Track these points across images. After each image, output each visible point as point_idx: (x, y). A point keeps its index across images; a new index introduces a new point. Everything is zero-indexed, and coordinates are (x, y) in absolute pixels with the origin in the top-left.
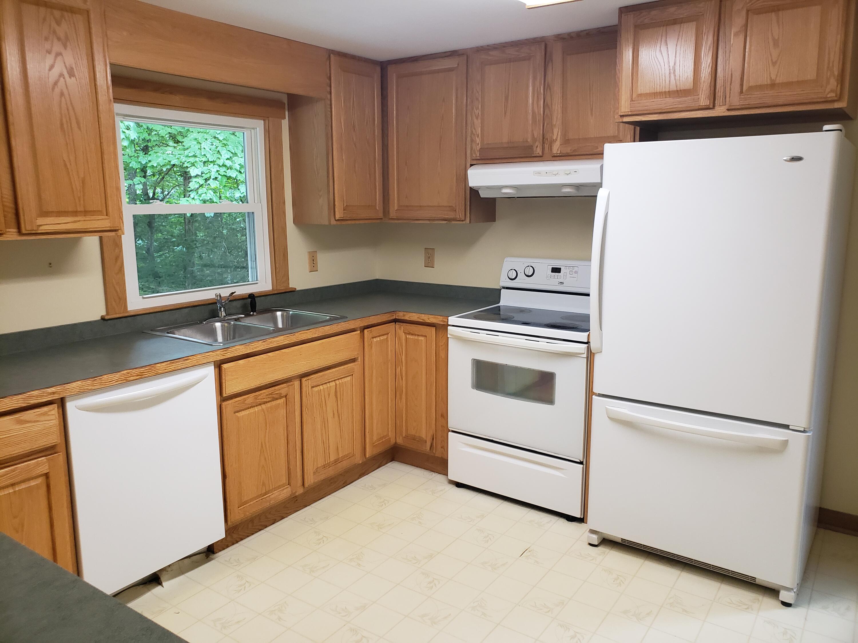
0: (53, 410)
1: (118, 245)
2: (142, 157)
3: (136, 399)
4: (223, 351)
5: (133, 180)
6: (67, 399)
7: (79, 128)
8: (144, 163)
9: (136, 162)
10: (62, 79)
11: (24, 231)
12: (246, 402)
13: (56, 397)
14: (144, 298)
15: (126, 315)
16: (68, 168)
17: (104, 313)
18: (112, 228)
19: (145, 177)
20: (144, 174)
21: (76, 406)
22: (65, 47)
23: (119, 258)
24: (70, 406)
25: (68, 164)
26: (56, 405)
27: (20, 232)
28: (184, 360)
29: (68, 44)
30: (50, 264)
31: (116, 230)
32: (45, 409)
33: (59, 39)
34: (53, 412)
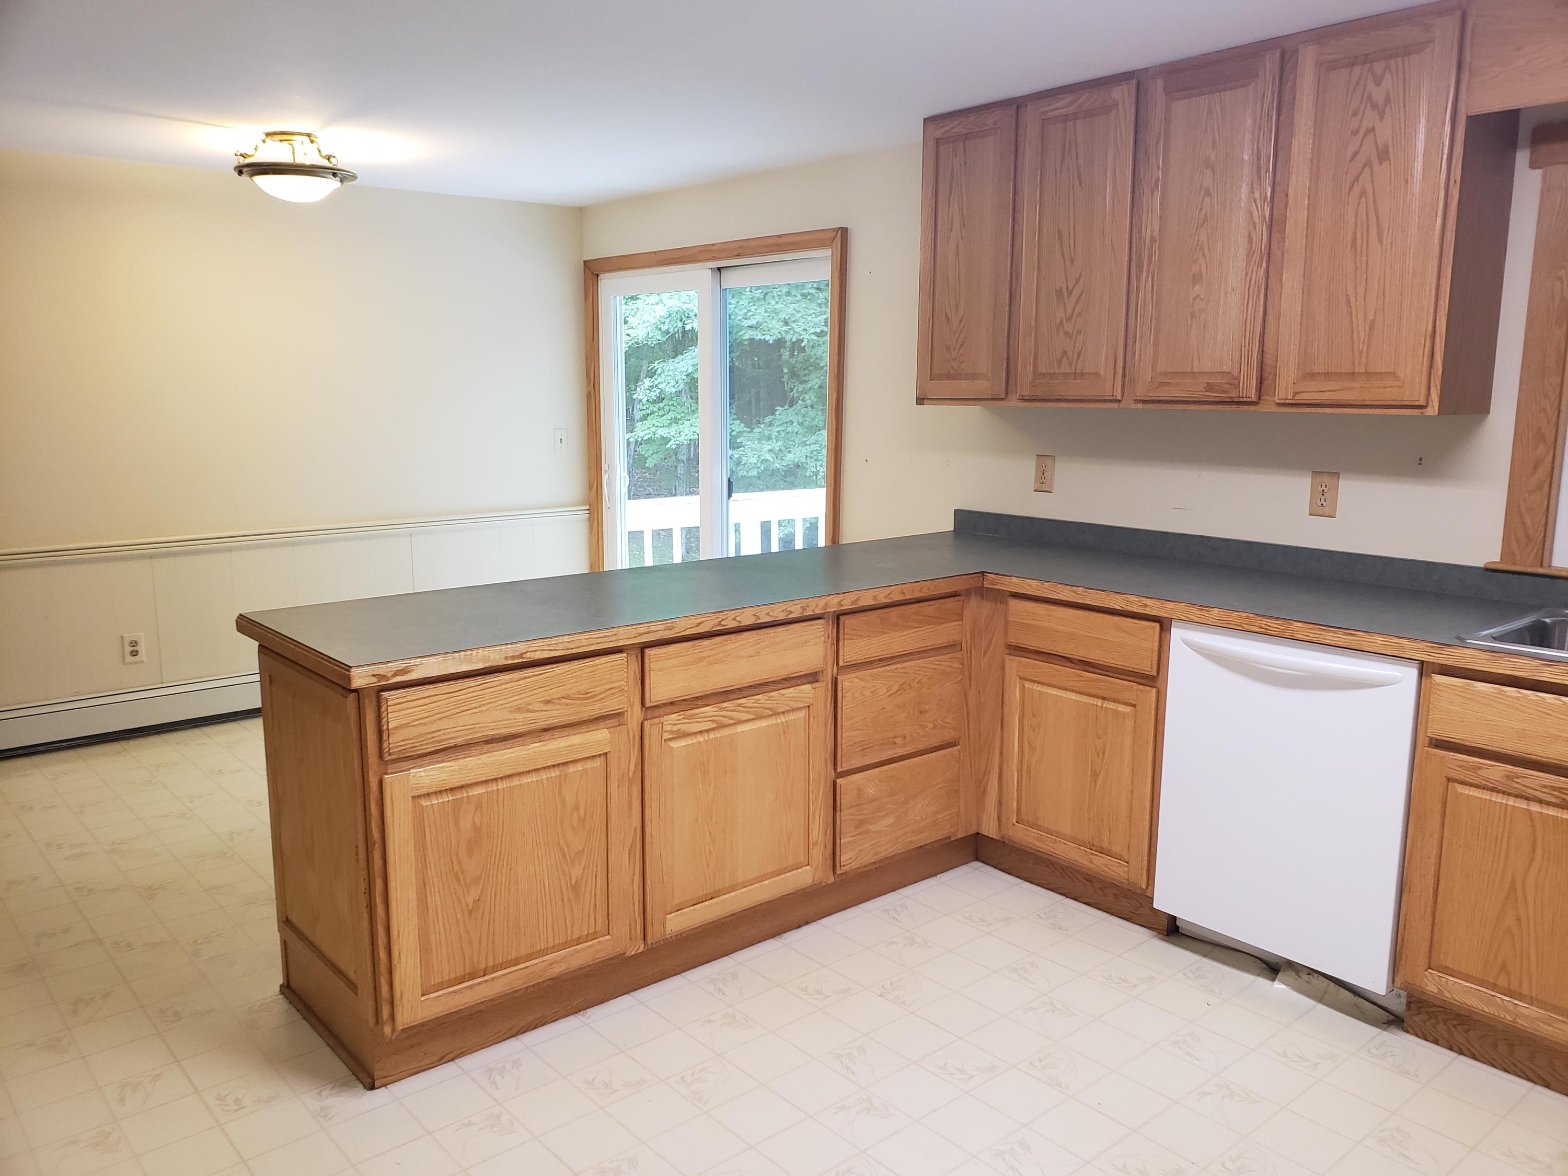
0: (1153, 629)
3: (1258, 663)
4: (1432, 647)
6: (1173, 623)
7: (1380, 241)
10: (1367, 169)
12: (1480, 772)
13: (1157, 613)
16: (1351, 307)
21: (1183, 638)
22: (1381, 115)
25: (1353, 300)
26: (1157, 624)
28: (1345, 634)
30: (1421, 459)
33: (1374, 107)
34: (1150, 632)
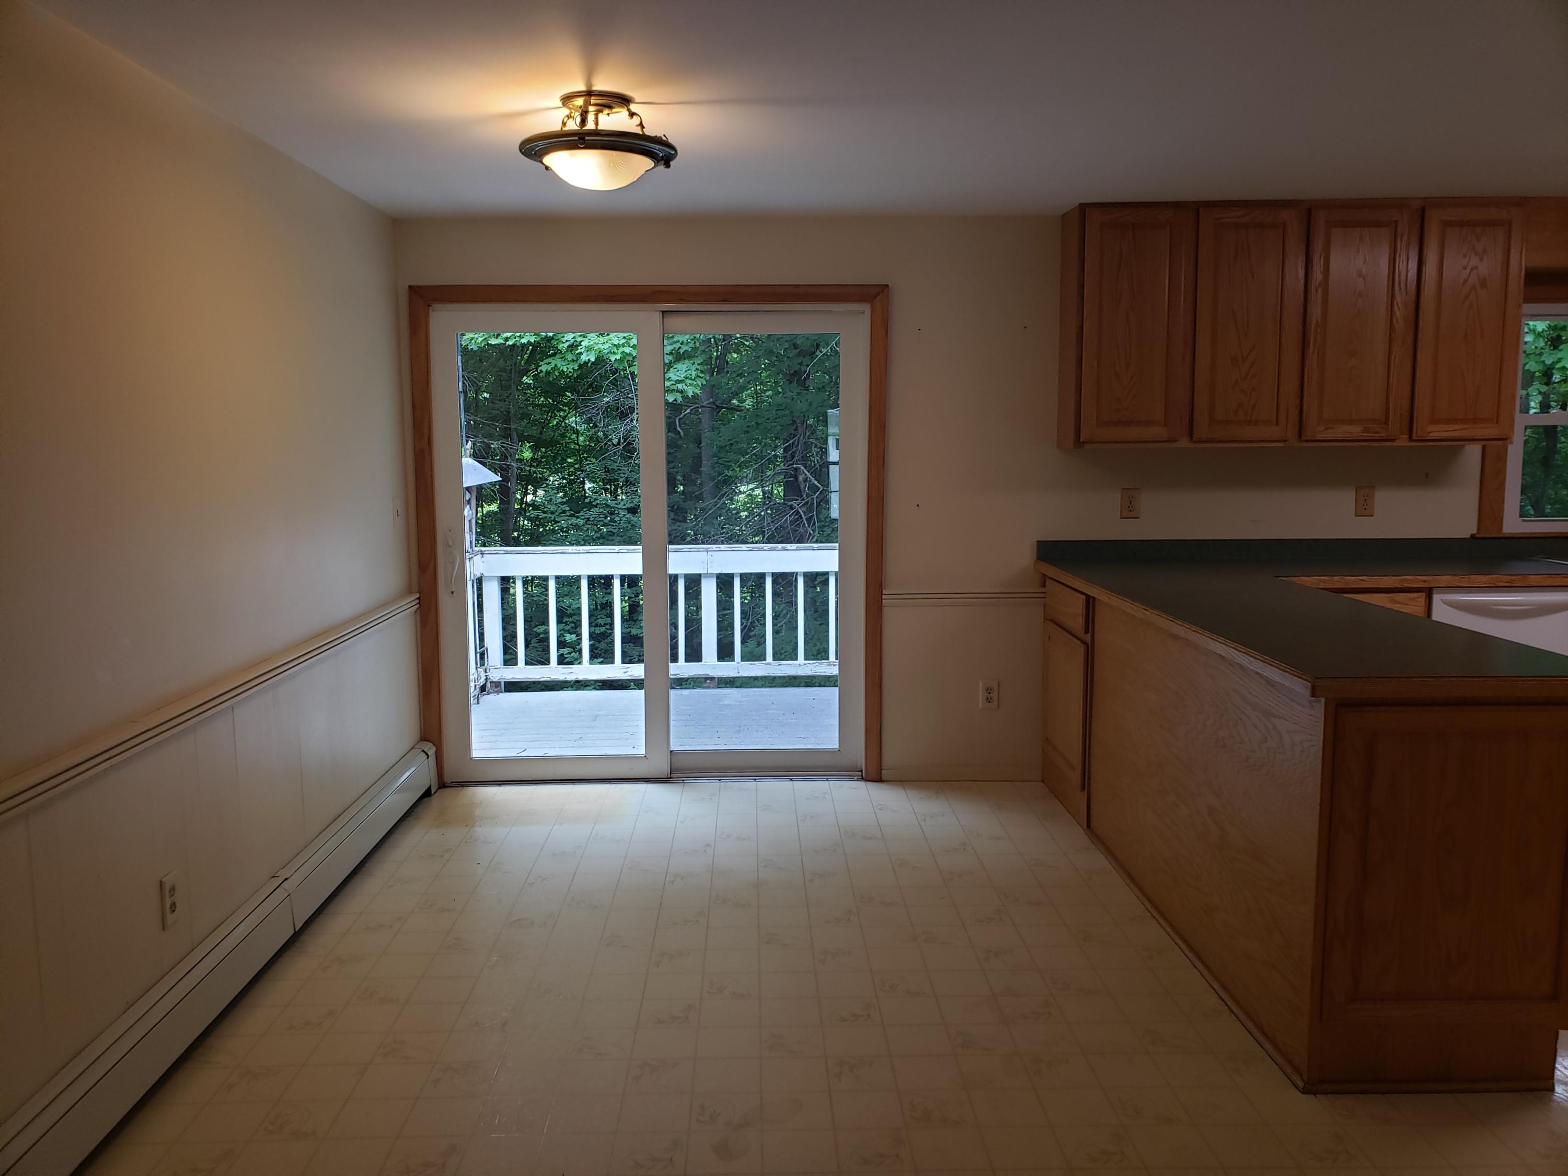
0: (1421, 597)
1: (1502, 458)
2: (1548, 354)
5: (1527, 390)
6: (1435, 590)
7: (1483, 335)
8: (1549, 362)
9: (1536, 362)
10: (1473, 292)
11: (1415, 437)
13: (1426, 585)
14: (1524, 521)
15: (1502, 536)
16: (1464, 378)
17: (1474, 531)
18: (1501, 437)
19: (1547, 384)
20: (1546, 381)
21: (1442, 600)
22: (1481, 259)
23: (1501, 473)
24: (1437, 598)
26: (1424, 594)
27: (1411, 439)
29: (1485, 257)
30: (1427, 474)
31: (1505, 439)
32: (1415, 595)
33: (1476, 254)
34: (1420, 599)
